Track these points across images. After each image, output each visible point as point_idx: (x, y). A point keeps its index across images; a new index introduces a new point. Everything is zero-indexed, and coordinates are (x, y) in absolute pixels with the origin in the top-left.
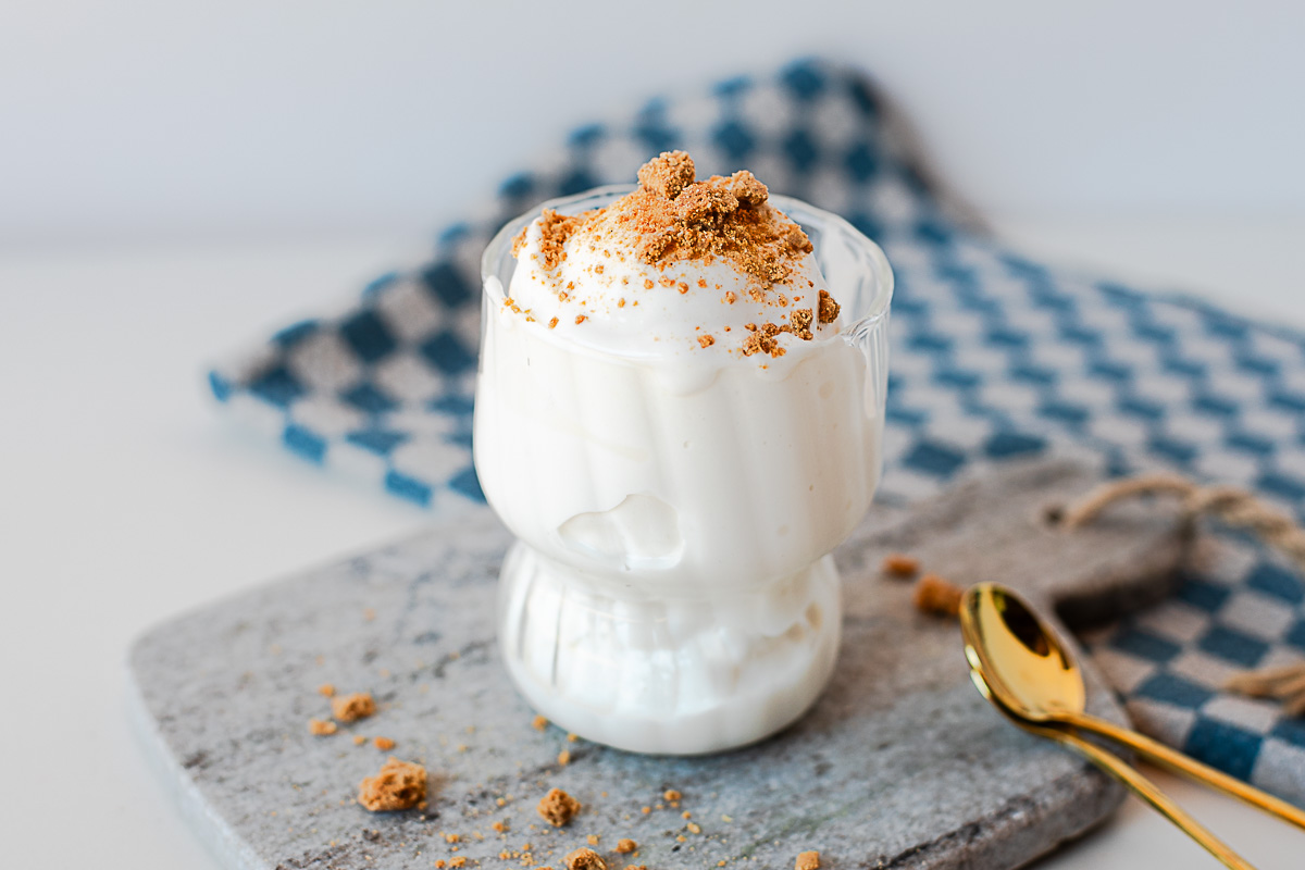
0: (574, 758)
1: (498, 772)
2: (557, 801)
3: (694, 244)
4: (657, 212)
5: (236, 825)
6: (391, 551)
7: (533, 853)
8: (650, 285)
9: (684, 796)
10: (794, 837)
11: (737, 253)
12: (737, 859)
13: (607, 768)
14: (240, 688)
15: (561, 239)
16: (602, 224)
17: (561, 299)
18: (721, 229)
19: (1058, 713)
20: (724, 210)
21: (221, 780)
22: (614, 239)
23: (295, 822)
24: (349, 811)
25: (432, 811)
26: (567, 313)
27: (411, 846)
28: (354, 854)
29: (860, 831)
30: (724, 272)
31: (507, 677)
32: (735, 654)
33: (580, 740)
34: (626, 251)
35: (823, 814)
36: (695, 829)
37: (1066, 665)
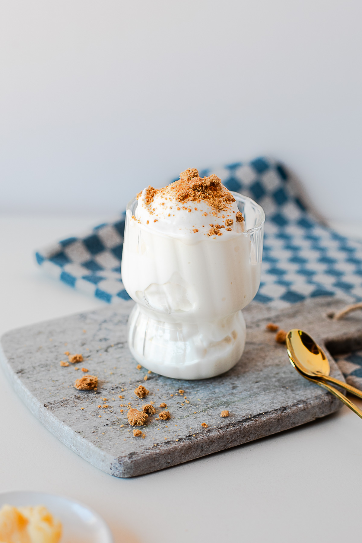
0: (149, 379)
1: (123, 381)
2: (141, 389)
3: (195, 196)
4: (184, 186)
5: (32, 391)
6: (94, 313)
7: (131, 406)
8: (179, 209)
9: (185, 392)
10: (221, 407)
11: (208, 199)
12: (200, 412)
13: (160, 382)
14: (37, 351)
15: (152, 195)
16: (166, 190)
17: (150, 214)
18: (204, 192)
19: (319, 375)
20: (205, 185)
21: (28, 378)
22: (169, 194)
23: (52, 392)
24: (70, 389)
25: (99, 391)
26: (151, 218)
27: (90, 401)
28: (71, 402)
29: (244, 407)
30: (204, 205)
31: (130, 353)
32: (205, 344)
33: (152, 373)
34: (172, 198)
35: (232, 401)
36: (188, 402)
37: (324, 358)
